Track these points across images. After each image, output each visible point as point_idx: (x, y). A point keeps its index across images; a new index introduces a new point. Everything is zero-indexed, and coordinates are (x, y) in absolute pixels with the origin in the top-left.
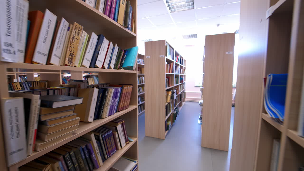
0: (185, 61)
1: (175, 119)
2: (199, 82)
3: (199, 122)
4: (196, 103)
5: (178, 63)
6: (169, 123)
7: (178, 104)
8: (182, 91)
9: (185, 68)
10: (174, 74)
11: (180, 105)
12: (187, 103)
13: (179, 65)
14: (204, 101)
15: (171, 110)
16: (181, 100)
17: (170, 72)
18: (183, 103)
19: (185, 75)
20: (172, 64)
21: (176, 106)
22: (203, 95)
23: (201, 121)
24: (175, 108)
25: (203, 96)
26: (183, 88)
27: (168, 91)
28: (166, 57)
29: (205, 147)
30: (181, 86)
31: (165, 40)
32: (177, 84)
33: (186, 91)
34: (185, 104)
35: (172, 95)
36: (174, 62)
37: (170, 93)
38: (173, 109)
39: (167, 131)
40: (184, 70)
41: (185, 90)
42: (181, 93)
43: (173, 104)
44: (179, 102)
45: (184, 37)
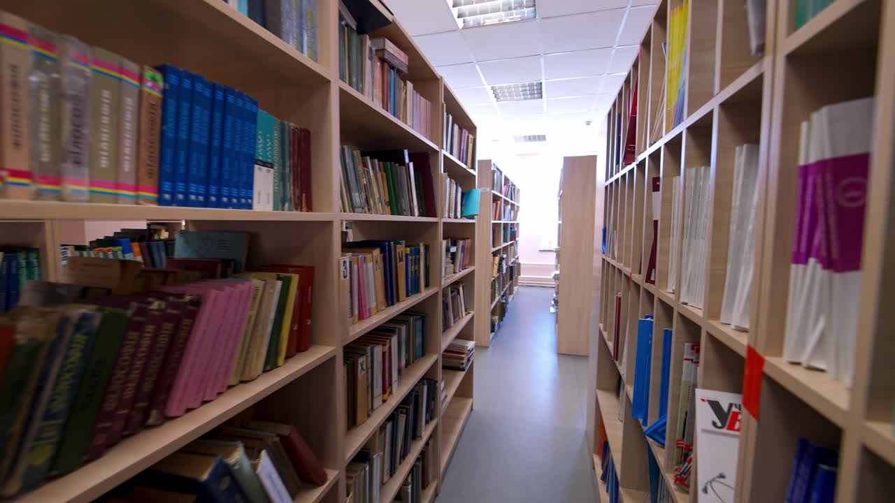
0: (518, 190)
1: (504, 316)
2: (551, 240)
3: (552, 310)
4: (542, 288)
5: (507, 199)
6: (496, 318)
7: (507, 286)
8: (513, 260)
9: (518, 207)
10: (502, 222)
11: (511, 291)
12: (521, 290)
13: (508, 202)
14: (561, 272)
15: (497, 295)
16: (511, 279)
17: (497, 218)
18: (515, 288)
19: (518, 224)
20: (499, 202)
21: (505, 289)
22: (558, 263)
23: (557, 309)
24: (502, 293)
25: (559, 265)
26: (515, 253)
27: (495, 254)
28: (493, 191)
29: (564, 354)
30: (512, 247)
31: (491, 160)
32: (506, 244)
33: (520, 261)
34: (518, 292)
35: (500, 264)
36: (501, 198)
37: (497, 259)
38: (499, 294)
39: (493, 333)
40: (517, 211)
41: (517, 258)
42: (512, 263)
43: (499, 284)
44: (509, 284)
45: (517, 139)
